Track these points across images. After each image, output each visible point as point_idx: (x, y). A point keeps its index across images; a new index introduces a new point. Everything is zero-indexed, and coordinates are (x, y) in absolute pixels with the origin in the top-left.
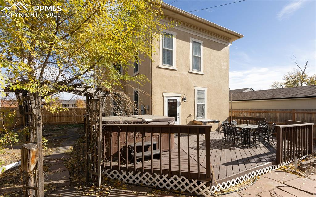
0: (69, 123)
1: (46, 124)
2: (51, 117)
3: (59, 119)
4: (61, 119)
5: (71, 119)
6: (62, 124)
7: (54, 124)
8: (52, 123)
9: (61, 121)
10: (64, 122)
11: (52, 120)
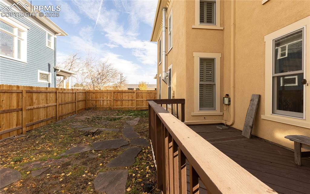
0: (130, 109)
1: (108, 109)
2: (113, 101)
3: (120, 103)
4: (122, 104)
5: (132, 103)
6: (123, 109)
7: (115, 109)
8: (114, 108)
9: (122, 106)
10: (125, 108)
11: (113, 104)
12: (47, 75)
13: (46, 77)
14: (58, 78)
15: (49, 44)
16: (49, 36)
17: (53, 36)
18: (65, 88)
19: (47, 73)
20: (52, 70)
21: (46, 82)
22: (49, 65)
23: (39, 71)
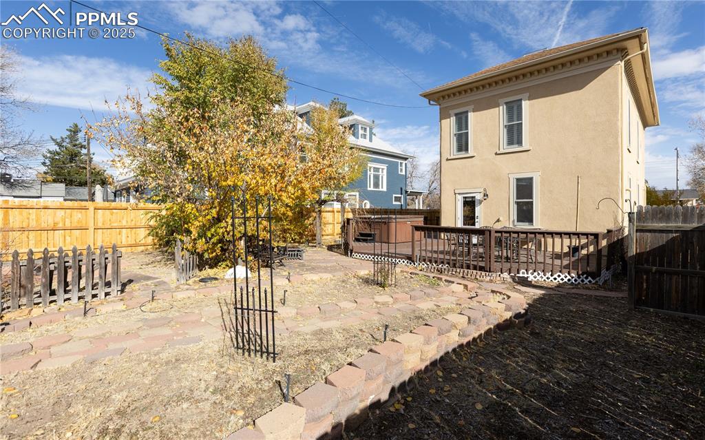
12: (400, 197)
13: (398, 199)
14: (408, 197)
15: (401, 170)
16: (401, 163)
17: (404, 162)
18: (417, 208)
19: (400, 196)
20: (404, 192)
21: (399, 203)
22: (401, 189)
23: (394, 195)
